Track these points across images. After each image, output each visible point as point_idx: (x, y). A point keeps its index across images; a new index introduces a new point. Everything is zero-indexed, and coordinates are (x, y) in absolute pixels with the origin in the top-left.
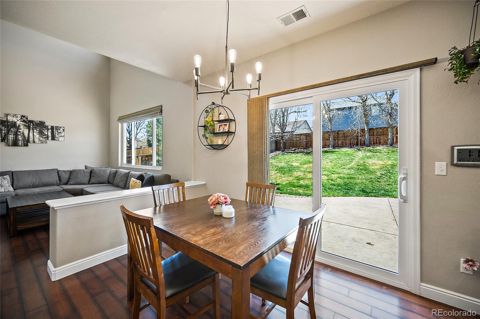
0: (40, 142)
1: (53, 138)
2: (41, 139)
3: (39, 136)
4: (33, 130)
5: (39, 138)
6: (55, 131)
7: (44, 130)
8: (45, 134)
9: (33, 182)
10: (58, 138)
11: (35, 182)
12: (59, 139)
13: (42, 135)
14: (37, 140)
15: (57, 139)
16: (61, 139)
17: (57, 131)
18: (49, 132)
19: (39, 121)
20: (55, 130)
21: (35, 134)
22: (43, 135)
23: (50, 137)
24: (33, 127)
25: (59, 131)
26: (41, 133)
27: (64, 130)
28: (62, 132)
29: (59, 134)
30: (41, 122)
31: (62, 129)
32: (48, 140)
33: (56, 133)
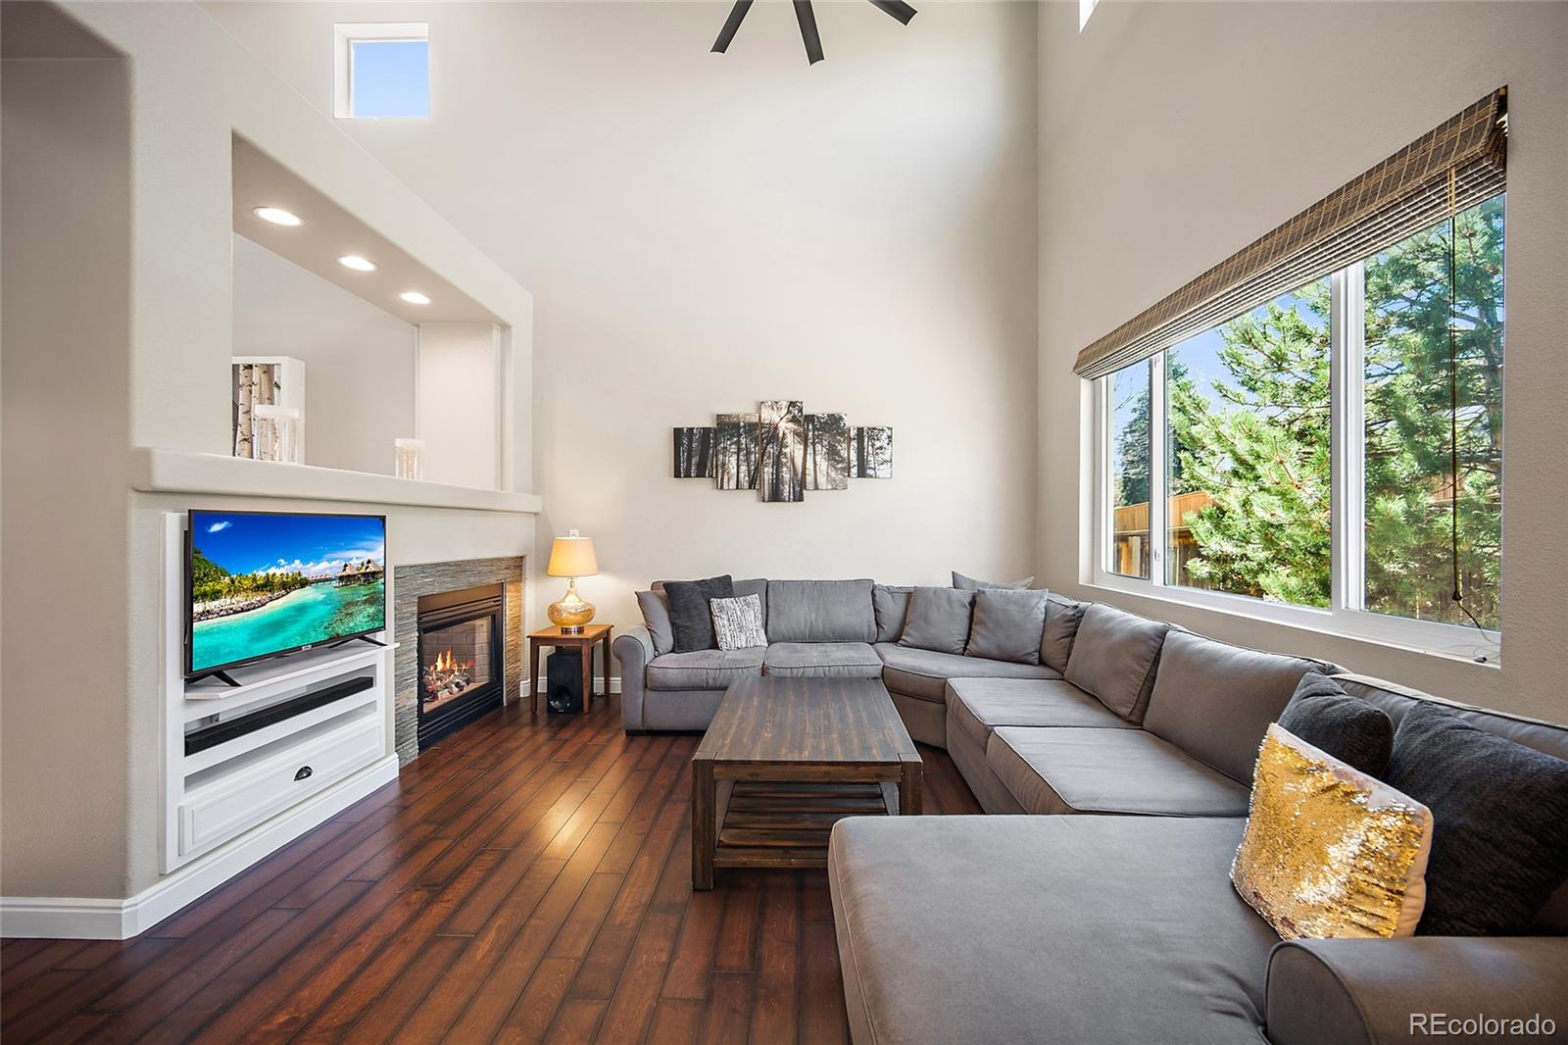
0: (830, 487)
1: (862, 474)
2: (833, 474)
3: (828, 467)
4: (814, 444)
5: (828, 473)
6: (866, 443)
7: (841, 442)
8: (841, 457)
10: (874, 469)
11: (815, 623)
12: (878, 473)
13: (835, 460)
14: (822, 480)
15: (872, 472)
16: (884, 471)
17: (873, 445)
18: (852, 448)
19: (828, 415)
20: (866, 440)
21: (818, 459)
22: (838, 462)
23: (855, 466)
24: (814, 435)
25: (878, 444)
26: (833, 454)
27: (890, 437)
28: (885, 446)
29: (877, 454)
30: (831, 416)
31: (885, 436)
32: (849, 476)
33: (871, 452)
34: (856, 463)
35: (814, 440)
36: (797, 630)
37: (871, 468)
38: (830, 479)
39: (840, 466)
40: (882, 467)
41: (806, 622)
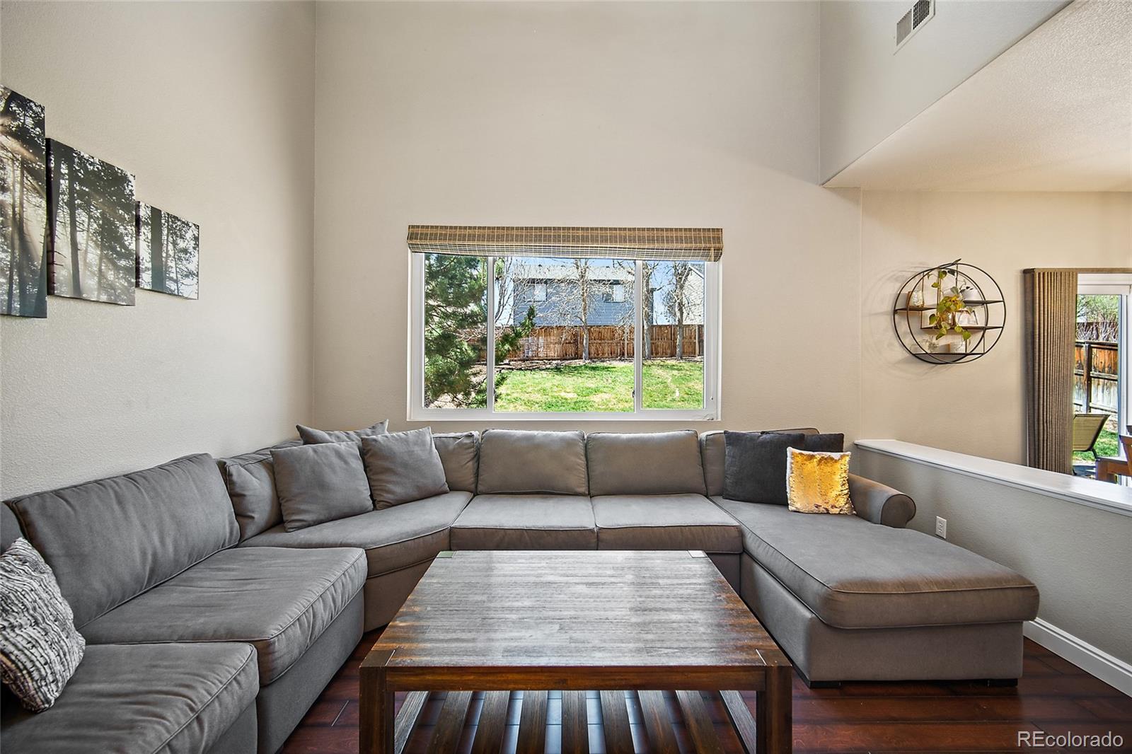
0: (104, 298)
1: (159, 286)
2: (111, 275)
3: (101, 259)
4: (72, 208)
5: (100, 270)
6: (164, 237)
7: (122, 220)
8: (126, 248)
9: (155, 555)
10: (176, 281)
11: (159, 551)
12: (182, 288)
13: (114, 249)
14: (89, 283)
15: (173, 286)
16: (188, 286)
17: (175, 244)
18: (142, 237)
19: (102, 164)
20: (165, 232)
21: (81, 237)
22: (120, 256)
23: (148, 269)
24: (71, 188)
25: (182, 244)
26: (108, 237)
27: (196, 239)
28: (191, 250)
29: (180, 258)
30: (108, 167)
31: (189, 235)
32: (137, 285)
33: (171, 253)
34: (149, 265)
35: (72, 199)
36: (127, 578)
37: (171, 279)
38: (104, 285)
39: (123, 263)
40: (187, 281)
41: (144, 554)
